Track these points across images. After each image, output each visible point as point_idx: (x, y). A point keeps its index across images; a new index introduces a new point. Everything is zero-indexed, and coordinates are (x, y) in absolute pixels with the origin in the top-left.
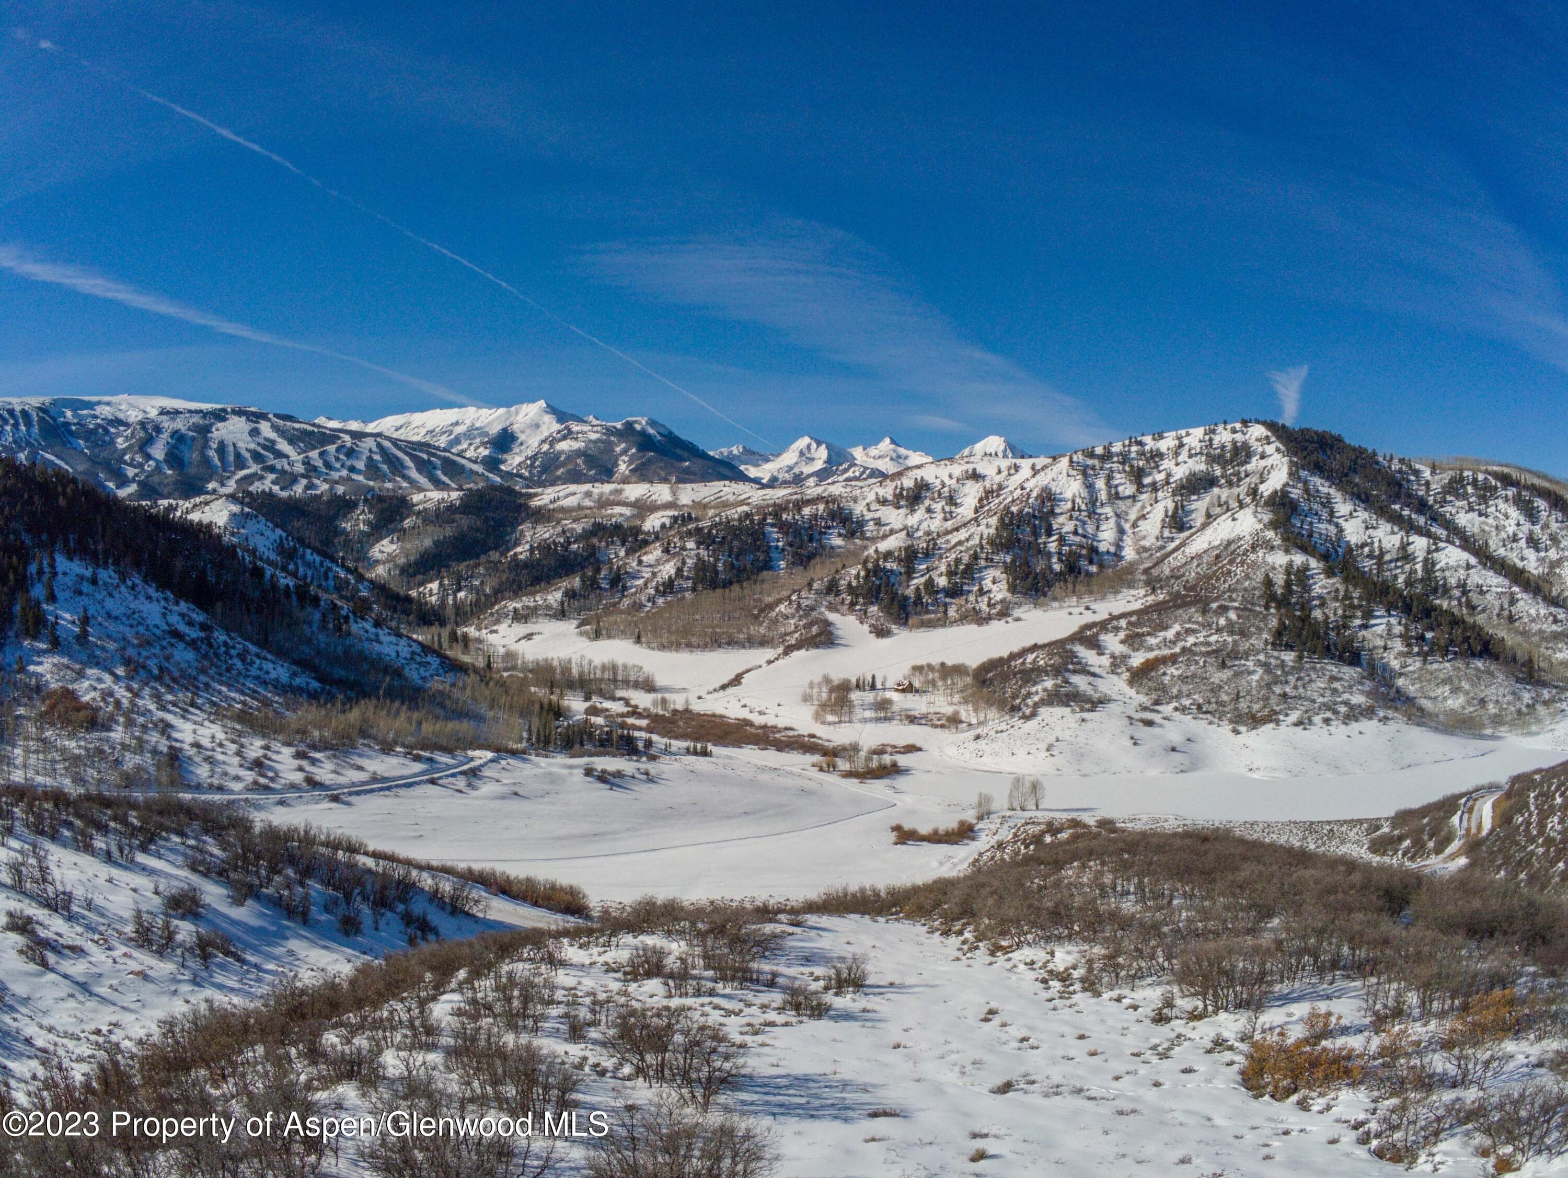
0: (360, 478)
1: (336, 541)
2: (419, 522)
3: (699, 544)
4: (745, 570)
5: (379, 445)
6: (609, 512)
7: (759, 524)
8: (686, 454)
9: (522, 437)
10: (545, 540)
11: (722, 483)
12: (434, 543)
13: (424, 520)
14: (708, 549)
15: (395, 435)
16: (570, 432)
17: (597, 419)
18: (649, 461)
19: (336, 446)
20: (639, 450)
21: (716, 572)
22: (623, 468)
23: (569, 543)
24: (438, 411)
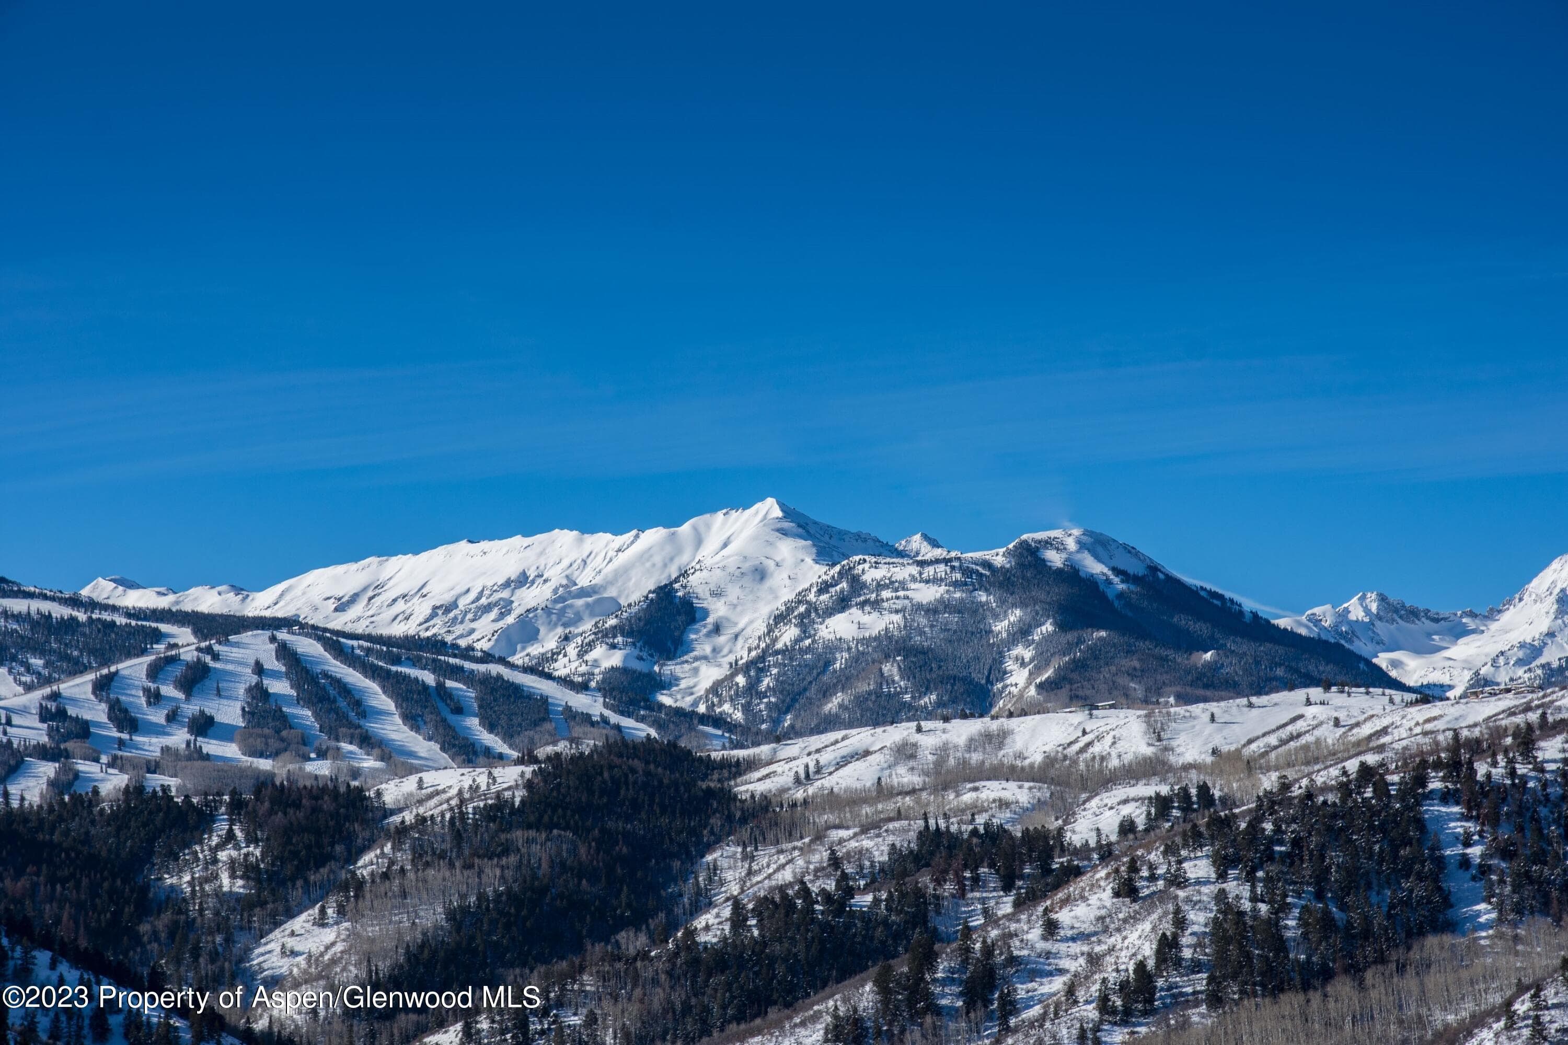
0: (231, 750)
1: (144, 928)
2: (404, 858)
3: (1223, 865)
4: (1367, 934)
5: (285, 652)
6: (968, 797)
7: (1403, 795)
8: (1201, 628)
9: (718, 610)
10: (782, 889)
11: (1300, 694)
12: (451, 915)
13: (418, 854)
14: (1250, 878)
15: (338, 623)
16: (857, 584)
17: (935, 544)
18: (1096, 654)
19: (147, 660)
20: (1062, 626)
21: (1280, 944)
22: (1018, 678)
23: (850, 892)
24: (463, 546)
